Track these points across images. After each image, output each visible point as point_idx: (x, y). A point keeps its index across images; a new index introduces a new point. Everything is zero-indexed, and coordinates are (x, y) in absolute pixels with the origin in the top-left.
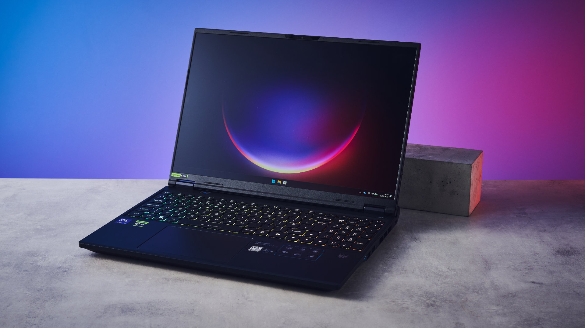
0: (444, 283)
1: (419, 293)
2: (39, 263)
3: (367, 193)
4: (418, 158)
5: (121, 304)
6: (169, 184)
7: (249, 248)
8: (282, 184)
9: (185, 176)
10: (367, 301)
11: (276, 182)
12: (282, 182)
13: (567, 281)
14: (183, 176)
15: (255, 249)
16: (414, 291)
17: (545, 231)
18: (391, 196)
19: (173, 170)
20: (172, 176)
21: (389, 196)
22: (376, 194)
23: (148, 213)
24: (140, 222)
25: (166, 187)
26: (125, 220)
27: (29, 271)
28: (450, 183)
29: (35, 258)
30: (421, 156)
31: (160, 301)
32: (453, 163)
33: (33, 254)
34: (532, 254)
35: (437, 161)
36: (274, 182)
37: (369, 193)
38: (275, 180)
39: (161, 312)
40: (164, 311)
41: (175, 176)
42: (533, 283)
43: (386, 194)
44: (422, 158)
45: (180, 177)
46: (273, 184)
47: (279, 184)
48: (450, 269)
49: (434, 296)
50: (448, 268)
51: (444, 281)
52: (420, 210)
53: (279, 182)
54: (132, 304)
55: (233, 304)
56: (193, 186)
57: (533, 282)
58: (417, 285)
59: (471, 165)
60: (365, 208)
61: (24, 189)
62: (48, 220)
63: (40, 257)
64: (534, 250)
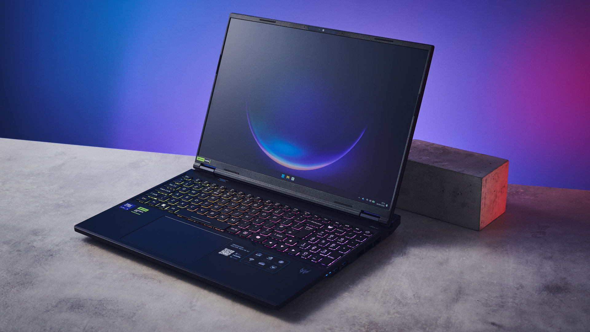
0: (398, 313)
1: (363, 322)
2: (35, 244)
3: (365, 199)
4: (431, 164)
5: (75, 298)
6: (194, 167)
7: (220, 251)
8: (290, 180)
9: (208, 161)
10: (305, 325)
11: (285, 177)
12: (290, 178)
13: (532, 326)
14: (207, 161)
15: (226, 252)
16: (360, 319)
17: (551, 258)
18: (387, 206)
20: (197, 159)
21: (385, 205)
22: (374, 202)
23: (156, 199)
24: (141, 209)
25: (191, 170)
26: (129, 205)
27: (21, 251)
28: (461, 194)
29: (36, 237)
30: (436, 162)
31: (111, 299)
32: (464, 174)
33: (35, 233)
34: (516, 287)
35: (449, 170)
36: (283, 177)
37: (367, 200)
38: (284, 175)
39: (104, 313)
40: (108, 312)
41: (200, 160)
42: (492, 325)
43: (382, 203)
44: (435, 165)
45: (203, 161)
46: (282, 179)
47: (287, 180)
48: (416, 296)
49: (377, 327)
50: (414, 294)
51: (399, 310)
52: (433, 218)
53: (288, 177)
54: (85, 300)
55: (175, 312)
56: (213, 171)
57: (493, 324)
58: (368, 312)
59: (482, 178)
60: (362, 215)
61: (75, 158)
62: (74, 195)
63: (40, 237)
64: (522, 282)
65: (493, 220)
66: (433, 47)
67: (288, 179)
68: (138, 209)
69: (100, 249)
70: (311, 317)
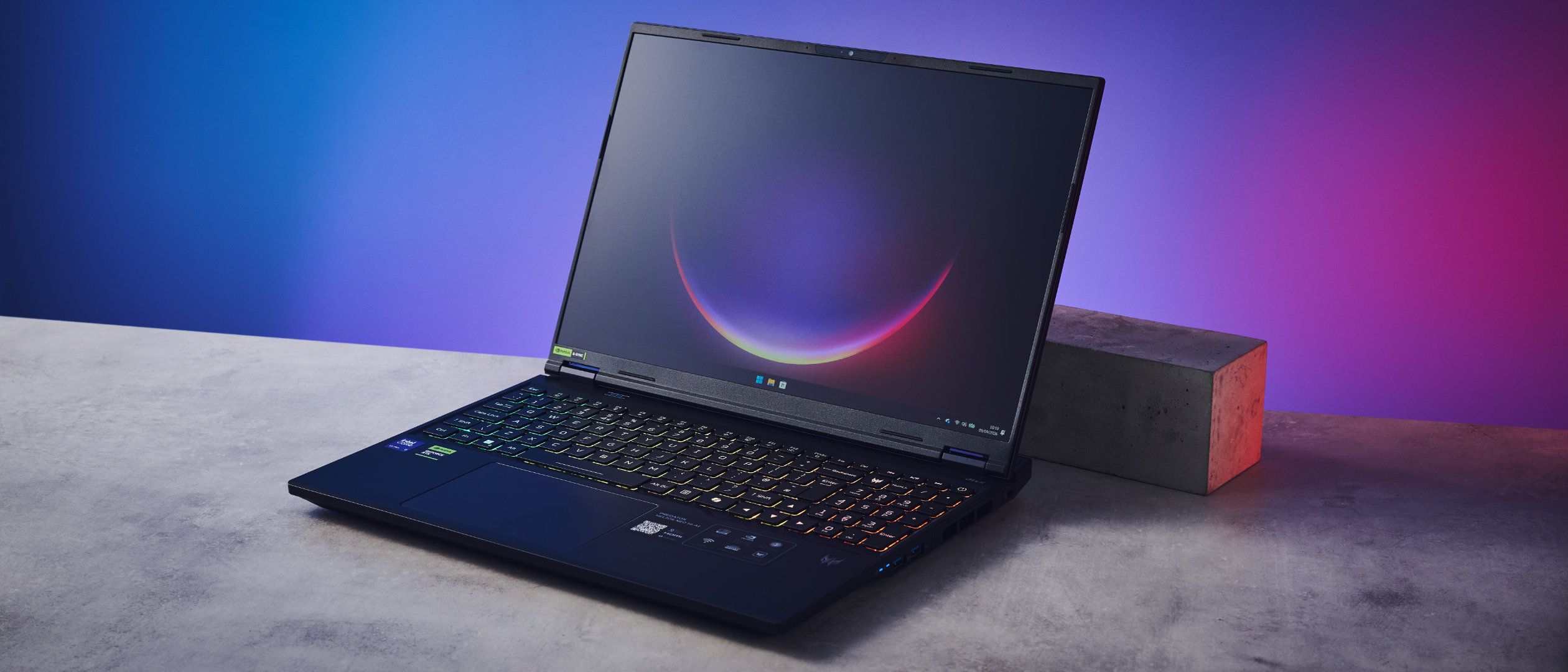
0: (1047, 642)
1: (973, 660)
2: (197, 521)
3: (952, 421)
4: (1096, 349)
5: (312, 621)
6: (547, 371)
7: (635, 525)
8: (776, 388)
9: (581, 355)
10: (844, 665)
11: (765, 381)
12: (777, 384)
13: (1343, 664)
14: (577, 354)
15: (648, 528)
16: (965, 654)
17: (1370, 543)
18: (1003, 433)
19: (556, 341)
20: (555, 352)
21: (999, 432)
22: (972, 426)
23: (469, 431)
24: (437, 450)
25: (540, 376)
26: (410, 443)
27: (168, 535)
28: (1166, 411)
29: (196, 510)
30: (1107, 344)
31: (396, 622)
32: (1172, 366)
33: (195, 501)
34: (1300, 596)
35: (1137, 358)
36: (761, 382)
37: (957, 422)
38: (762, 378)
39: (383, 646)
40: (393, 644)
41: (559, 353)
42: (1256, 663)
43: (992, 427)
44: (1105, 349)
45: (570, 355)
46: (758, 386)
47: (770, 388)
48: (1082, 611)
49: (1004, 668)
50: (1077, 609)
51: (1049, 637)
52: (1100, 472)
53: (771, 382)
54: (336, 623)
55: (546, 644)
56: (593, 378)
57: (1259, 660)
58: (980, 641)
59: (1212, 373)
60: (945, 456)
61: (258, 361)
62: (268, 430)
63: (207, 509)
64: (1312, 586)
65: (1235, 474)
66: (1102, 82)
67: (770, 386)
68: (430, 450)
69: (351, 531)
70: (855, 651)
